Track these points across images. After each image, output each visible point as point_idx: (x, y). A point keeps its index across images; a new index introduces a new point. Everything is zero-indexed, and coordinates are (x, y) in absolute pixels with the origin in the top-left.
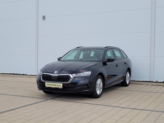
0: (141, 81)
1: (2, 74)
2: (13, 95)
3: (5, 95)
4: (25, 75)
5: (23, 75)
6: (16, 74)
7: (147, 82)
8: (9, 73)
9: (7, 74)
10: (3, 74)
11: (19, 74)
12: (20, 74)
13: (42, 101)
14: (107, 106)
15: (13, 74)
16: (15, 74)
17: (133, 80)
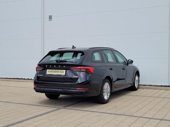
0: (158, 86)
1: (5, 78)
2: (19, 104)
3: (10, 103)
4: (30, 79)
5: (28, 79)
6: (21, 79)
7: (166, 86)
8: (13, 78)
9: (11, 78)
10: (7, 78)
11: (23, 78)
12: (25, 79)
13: (54, 111)
14: (130, 116)
15: (18, 79)
16: (19, 79)
17: (150, 85)
